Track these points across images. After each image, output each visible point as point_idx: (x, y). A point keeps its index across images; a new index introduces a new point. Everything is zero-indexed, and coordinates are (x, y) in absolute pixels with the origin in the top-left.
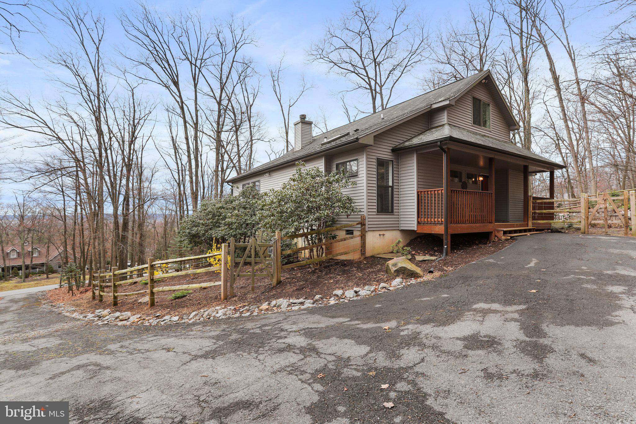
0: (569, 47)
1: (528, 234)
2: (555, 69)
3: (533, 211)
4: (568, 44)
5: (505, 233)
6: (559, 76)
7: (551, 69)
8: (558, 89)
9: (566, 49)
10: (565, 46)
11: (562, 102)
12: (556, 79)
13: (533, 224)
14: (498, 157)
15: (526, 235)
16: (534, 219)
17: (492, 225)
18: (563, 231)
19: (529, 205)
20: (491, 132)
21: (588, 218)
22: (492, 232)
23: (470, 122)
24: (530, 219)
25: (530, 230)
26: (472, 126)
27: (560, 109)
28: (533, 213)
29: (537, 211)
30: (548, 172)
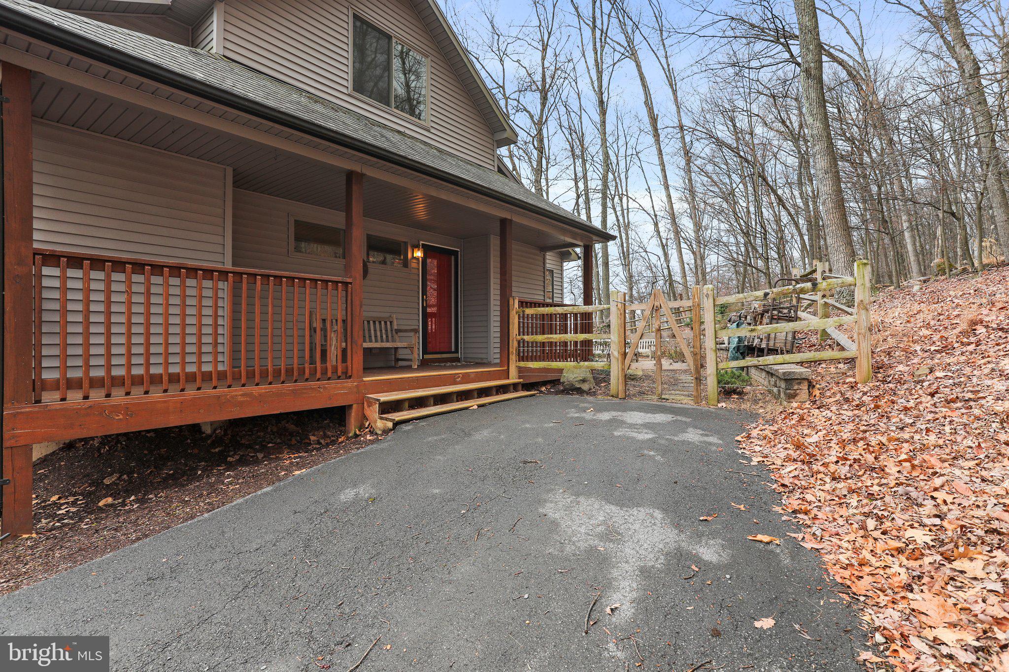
0: (669, 70)
1: (473, 404)
2: (652, 103)
3: (518, 337)
4: (668, 65)
5: (387, 408)
6: (657, 115)
7: (646, 103)
8: (656, 135)
9: (665, 73)
10: (664, 69)
11: (662, 158)
12: (654, 120)
13: (520, 370)
14: (374, 172)
15: (467, 408)
16: (522, 359)
17: (350, 384)
18: (585, 387)
19: (511, 321)
20: (429, 131)
21: (625, 354)
22: (350, 406)
23: (345, 83)
24: (513, 357)
25: (515, 387)
26: (349, 95)
27: (659, 168)
28: (519, 342)
29: (526, 338)
30: (577, 246)
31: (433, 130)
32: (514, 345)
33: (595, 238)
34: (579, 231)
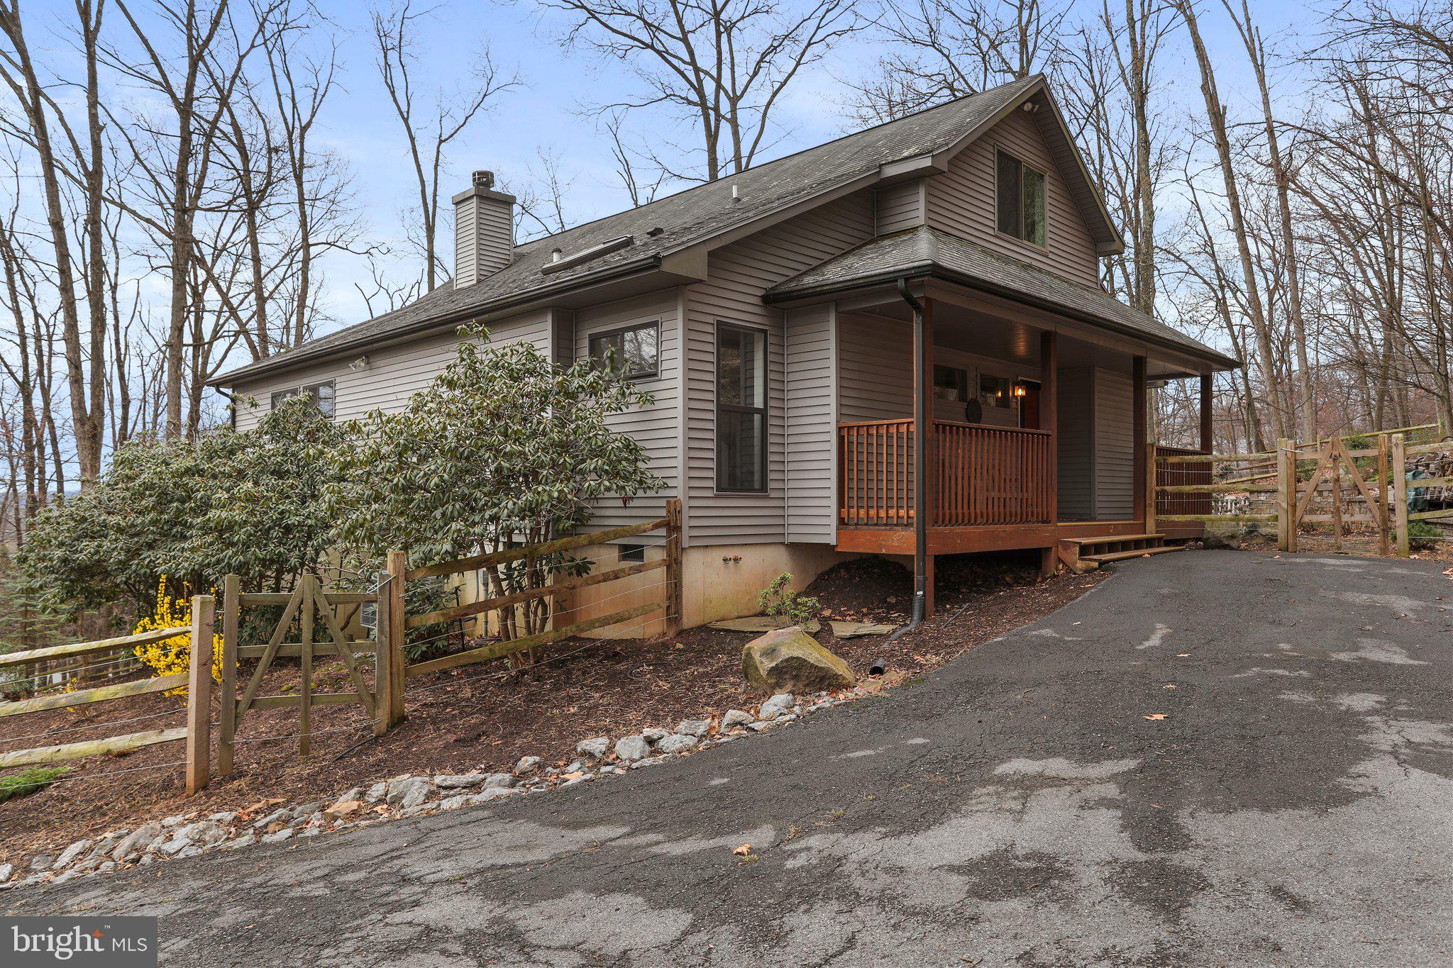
0: (1249, 29)
1: (1146, 553)
2: (1215, 88)
3: (1158, 488)
4: (1248, 20)
5: (1085, 550)
6: (1225, 108)
7: (1204, 89)
8: (1223, 145)
9: (1243, 36)
10: (1239, 27)
11: (1233, 183)
12: (1217, 116)
13: (1159, 524)
14: (1066, 330)
15: (1140, 556)
16: (1159, 512)
17: (1050, 527)
18: (1234, 544)
19: (1148, 470)
20: (1047, 257)
21: (1294, 506)
22: (1049, 549)
23: (991, 224)
24: (1151, 510)
25: (1149, 543)
26: (996, 236)
27: (1226, 202)
28: (1157, 493)
29: (1168, 488)
30: (1196, 376)
31: (1051, 256)
32: (1151, 498)
33: (1215, 366)
34: (1195, 359)
